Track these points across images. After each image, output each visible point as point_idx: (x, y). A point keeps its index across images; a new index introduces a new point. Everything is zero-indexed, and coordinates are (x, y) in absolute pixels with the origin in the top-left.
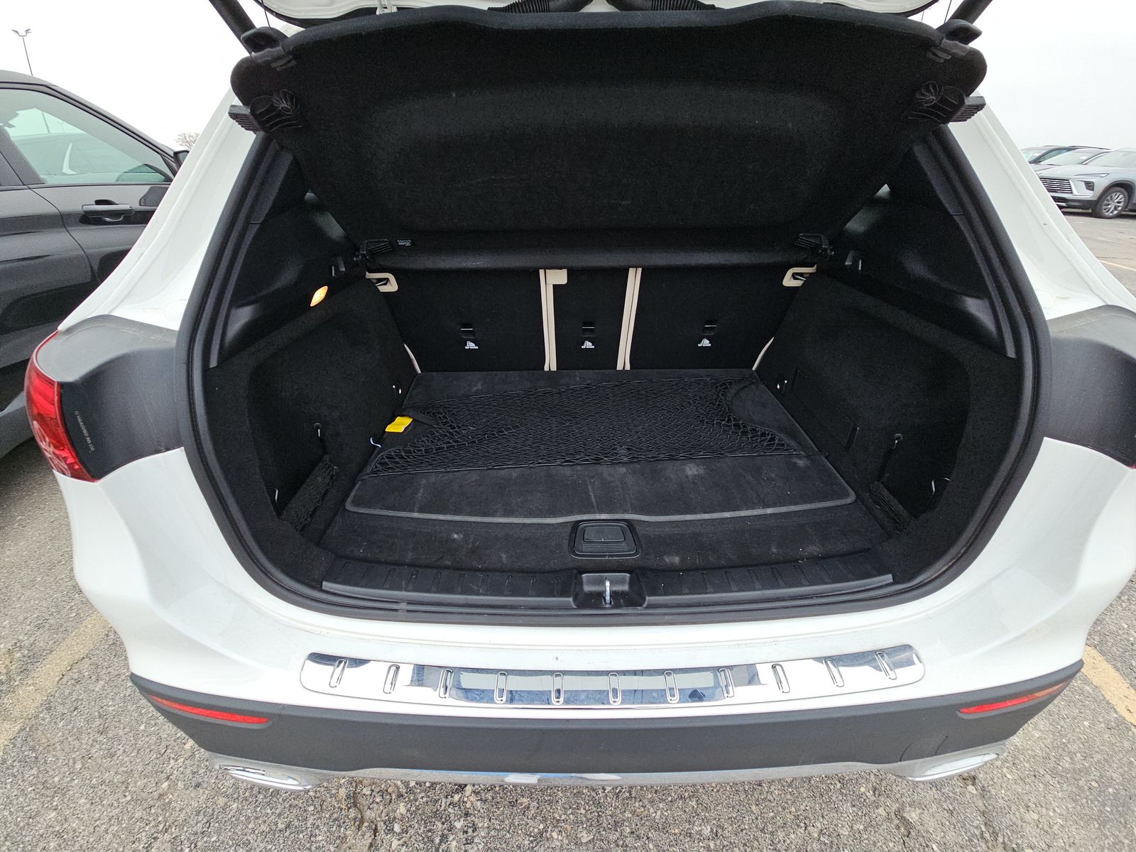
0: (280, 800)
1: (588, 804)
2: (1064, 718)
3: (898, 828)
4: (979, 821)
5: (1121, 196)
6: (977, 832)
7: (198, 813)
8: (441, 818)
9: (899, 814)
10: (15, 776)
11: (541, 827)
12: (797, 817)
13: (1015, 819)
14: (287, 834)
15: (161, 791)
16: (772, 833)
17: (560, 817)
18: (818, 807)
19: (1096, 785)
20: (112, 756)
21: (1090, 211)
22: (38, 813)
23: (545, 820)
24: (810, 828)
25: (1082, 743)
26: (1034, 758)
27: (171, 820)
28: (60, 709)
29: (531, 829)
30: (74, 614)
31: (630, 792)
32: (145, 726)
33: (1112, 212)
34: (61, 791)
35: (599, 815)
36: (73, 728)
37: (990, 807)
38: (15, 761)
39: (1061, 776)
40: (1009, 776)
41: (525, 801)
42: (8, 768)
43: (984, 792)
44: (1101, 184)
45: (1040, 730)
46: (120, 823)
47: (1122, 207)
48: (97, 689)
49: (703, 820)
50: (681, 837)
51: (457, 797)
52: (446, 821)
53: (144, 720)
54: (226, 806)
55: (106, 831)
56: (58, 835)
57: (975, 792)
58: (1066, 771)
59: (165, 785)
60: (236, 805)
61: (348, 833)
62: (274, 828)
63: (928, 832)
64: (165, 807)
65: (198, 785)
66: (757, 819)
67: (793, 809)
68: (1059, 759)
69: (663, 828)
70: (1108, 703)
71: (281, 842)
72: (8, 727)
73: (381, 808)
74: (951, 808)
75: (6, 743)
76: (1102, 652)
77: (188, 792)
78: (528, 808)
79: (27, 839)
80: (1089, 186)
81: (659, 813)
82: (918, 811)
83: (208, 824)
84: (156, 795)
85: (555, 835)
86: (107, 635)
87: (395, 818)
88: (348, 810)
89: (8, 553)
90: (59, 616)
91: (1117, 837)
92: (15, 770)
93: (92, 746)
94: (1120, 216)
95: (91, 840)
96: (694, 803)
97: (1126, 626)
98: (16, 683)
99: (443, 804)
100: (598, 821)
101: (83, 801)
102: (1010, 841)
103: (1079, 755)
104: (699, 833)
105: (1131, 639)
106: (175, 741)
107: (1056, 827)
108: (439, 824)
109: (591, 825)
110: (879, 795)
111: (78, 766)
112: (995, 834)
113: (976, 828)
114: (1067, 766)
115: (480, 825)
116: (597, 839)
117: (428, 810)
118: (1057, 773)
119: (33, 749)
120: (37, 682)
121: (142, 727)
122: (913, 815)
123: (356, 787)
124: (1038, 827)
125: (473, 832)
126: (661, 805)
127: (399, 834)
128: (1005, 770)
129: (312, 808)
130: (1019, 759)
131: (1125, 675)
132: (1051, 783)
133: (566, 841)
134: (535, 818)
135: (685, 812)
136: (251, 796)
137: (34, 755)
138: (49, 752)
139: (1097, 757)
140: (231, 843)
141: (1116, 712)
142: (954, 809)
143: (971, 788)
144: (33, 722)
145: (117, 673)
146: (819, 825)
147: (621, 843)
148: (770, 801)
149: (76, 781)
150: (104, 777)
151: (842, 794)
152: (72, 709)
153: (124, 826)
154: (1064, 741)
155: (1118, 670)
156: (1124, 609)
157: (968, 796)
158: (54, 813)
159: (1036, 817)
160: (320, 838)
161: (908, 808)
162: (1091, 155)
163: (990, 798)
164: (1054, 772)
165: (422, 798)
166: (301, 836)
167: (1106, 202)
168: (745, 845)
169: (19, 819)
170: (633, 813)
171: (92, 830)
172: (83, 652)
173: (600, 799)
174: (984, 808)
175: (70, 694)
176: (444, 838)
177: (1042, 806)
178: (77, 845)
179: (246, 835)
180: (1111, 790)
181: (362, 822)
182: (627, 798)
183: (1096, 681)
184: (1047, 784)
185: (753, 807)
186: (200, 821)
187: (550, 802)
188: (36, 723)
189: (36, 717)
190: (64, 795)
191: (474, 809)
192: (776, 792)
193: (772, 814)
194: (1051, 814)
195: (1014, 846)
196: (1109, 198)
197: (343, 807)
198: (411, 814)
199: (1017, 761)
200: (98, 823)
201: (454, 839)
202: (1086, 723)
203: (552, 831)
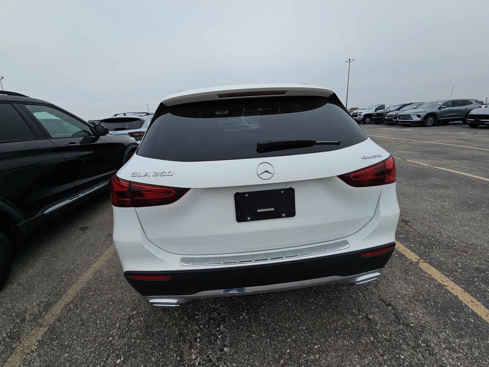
0: (155, 337)
1: (263, 325)
2: (419, 284)
3: (367, 321)
4: (393, 316)
5: (432, 118)
6: (393, 320)
7: (125, 345)
8: (213, 335)
9: (367, 316)
10: (49, 345)
11: (248, 334)
12: (333, 321)
13: (405, 315)
14: (159, 347)
15: (109, 340)
16: (325, 326)
17: (255, 330)
18: (340, 317)
19: (433, 304)
20: (88, 332)
21: (421, 125)
22: (60, 355)
23: (249, 332)
24: (338, 323)
25: (426, 291)
26: (410, 297)
27: (115, 349)
28: (64, 320)
29: (245, 335)
30: (63, 289)
31: (277, 320)
32: (99, 321)
33: (430, 124)
34: (69, 346)
35: (268, 328)
36: (70, 325)
37: (397, 312)
38: (47, 340)
39: (420, 302)
40: (402, 303)
41: (242, 327)
42: (45, 342)
43: (394, 308)
44: (423, 115)
45: (411, 288)
46: (95, 353)
47: (433, 122)
48: (78, 312)
49: (302, 325)
50: (296, 331)
51: (218, 329)
52: (215, 336)
53: (99, 319)
54: (135, 342)
55: (90, 356)
56: (70, 361)
57: (391, 308)
58: (422, 300)
59: (111, 338)
60: (139, 341)
61: (181, 344)
62: (154, 346)
63: (376, 321)
64: (112, 345)
65: (123, 337)
66: (320, 323)
67: (332, 319)
68: (418, 296)
69: (290, 329)
70: (434, 279)
71: (158, 349)
72: (43, 329)
73: (192, 335)
74: (383, 313)
75: (42, 334)
76: (430, 264)
77: (120, 339)
78: (243, 329)
79: (56, 365)
80: (419, 116)
81: (288, 325)
82: (372, 315)
83: (129, 348)
84: (108, 342)
85: (253, 335)
86: (78, 295)
87: (197, 338)
88: (180, 337)
89: (29, 272)
90: (57, 291)
91: (444, 320)
92: (48, 342)
93: (79, 330)
94: (433, 125)
95: (84, 360)
96: (299, 321)
97: (439, 256)
98: (43, 314)
99: (213, 331)
100: (267, 330)
101: (79, 348)
102: (405, 322)
103: (425, 295)
104: (302, 329)
105: (441, 260)
106: (112, 324)
107: (420, 317)
108: (213, 338)
109: (265, 331)
110: (359, 312)
111: (75, 337)
112: (399, 320)
113: (393, 318)
114: (422, 298)
115: (227, 336)
116: (268, 335)
117: (208, 334)
118: (418, 301)
119: (55, 335)
120: (52, 313)
121: (98, 322)
122: (371, 316)
123: (181, 331)
124: (414, 317)
125: (225, 338)
126: (288, 323)
127: (199, 342)
128: (400, 301)
129: (167, 338)
130: (404, 297)
131: (440, 271)
132: (416, 304)
133: (257, 337)
134: (246, 331)
135: (296, 323)
136: (144, 337)
137: (55, 336)
138: (61, 335)
139: (432, 295)
140: (139, 352)
141: (437, 282)
142: (384, 313)
143: (389, 307)
144: (53, 326)
145: (84, 306)
146: (340, 322)
147: (276, 335)
148: (324, 317)
149: (75, 342)
150: (86, 339)
151: (347, 313)
152: (69, 319)
153: (97, 353)
154: (420, 291)
155: (437, 269)
156: (438, 251)
157: (389, 310)
158: (67, 354)
159: (413, 314)
160: (172, 347)
161: (369, 315)
162: (418, 105)
163: (396, 310)
164: (417, 301)
165: (206, 330)
166: (164, 347)
167: (426, 121)
168: (317, 330)
169: (52, 359)
170: (279, 326)
171: (84, 357)
172: (69, 301)
173: (267, 323)
174: (394, 313)
175: (67, 315)
176: (215, 341)
177: (414, 311)
178: (78, 363)
179: (144, 349)
180: (439, 305)
181: (185, 341)
182: (276, 322)
183: (429, 273)
184: (415, 304)
185: (319, 320)
186: (126, 347)
187: (250, 326)
188: (55, 326)
189: (54, 324)
190: (71, 347)
191: (224, 331)
192: (326, 314)
193: (325, 321)
194: (418, 313)
195: (406, 323)
196: (427, 119)
197: (178, 336)
198: (203, 336)
199: (404, 298)
200: (86, 354)
201: (219, 341)
202: (427, 285)
203: (252, 334)
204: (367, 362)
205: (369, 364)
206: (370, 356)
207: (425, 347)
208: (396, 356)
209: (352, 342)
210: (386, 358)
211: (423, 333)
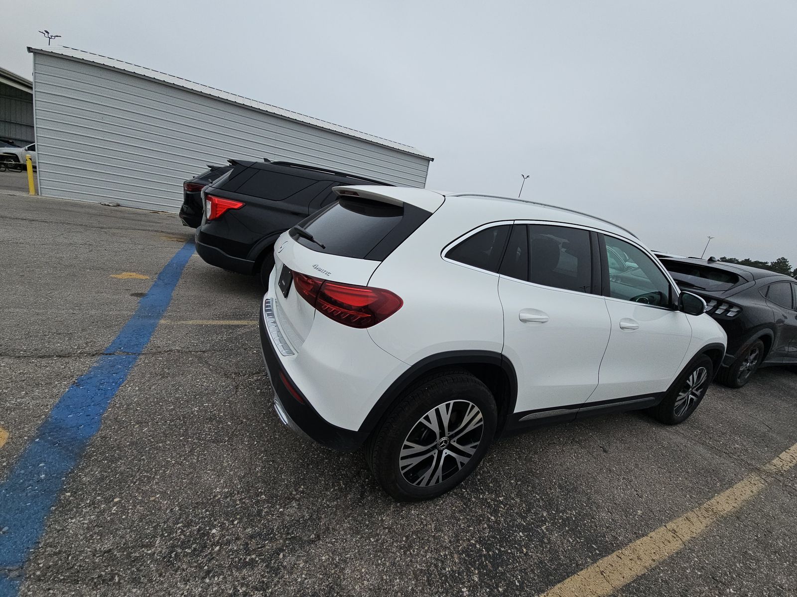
4: (296, 534)
13: (298, 552)
37: (304, 542)
63: (288, 508)
74: (301, 522)
82: (297, 507)
113: (293, 532)
122: (295, 504)
142: (301, 524)
161: (297, 503)
163: (309, 543)
204: (235, 482)
205: (233, 483)
206: (241, 487)
207: (245, 559)
208: (238, 515)
209: (259, 475)
210: (238, 502)
211: (266, 566)
